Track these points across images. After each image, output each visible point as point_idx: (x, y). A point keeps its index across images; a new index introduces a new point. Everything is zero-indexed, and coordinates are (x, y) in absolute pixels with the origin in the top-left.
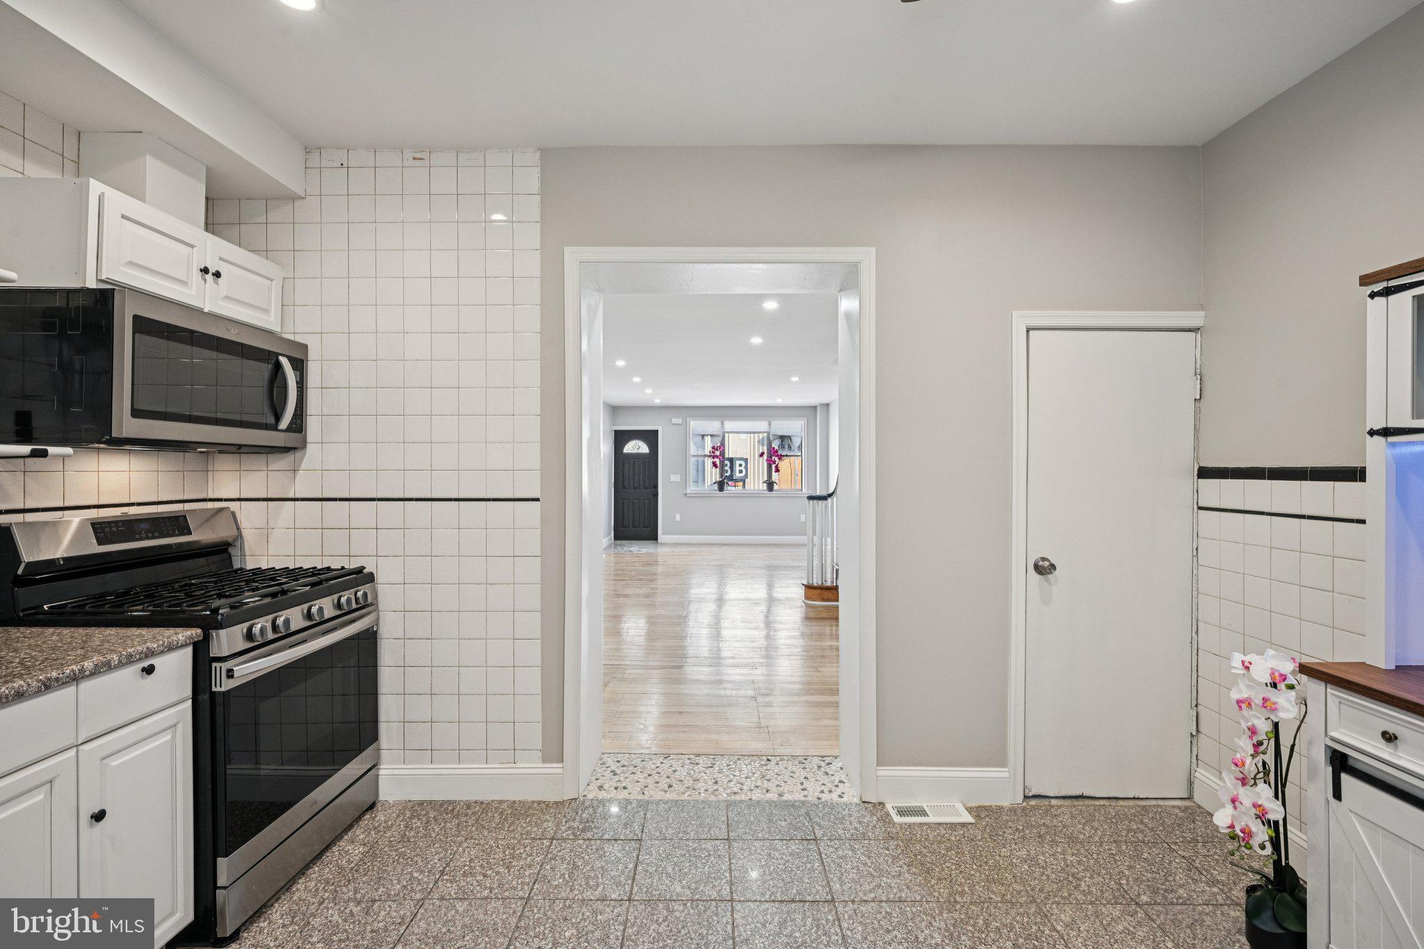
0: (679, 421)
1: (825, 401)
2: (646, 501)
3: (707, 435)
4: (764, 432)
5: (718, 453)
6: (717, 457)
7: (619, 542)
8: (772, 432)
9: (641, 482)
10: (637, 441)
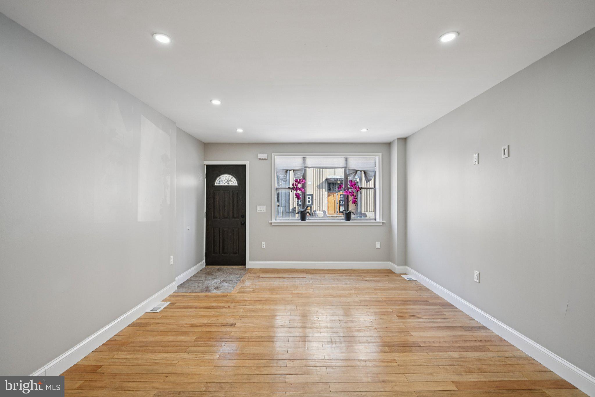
0: (265, 156)
1: (402, 135)
2: (235, 230)
3: (291, 170)
4: (342, 168)
5: (300, 186)
6: (300, 189)
7: (210, 267)
8: (348, 167)
9: (231, 213)
10: (227, 175)
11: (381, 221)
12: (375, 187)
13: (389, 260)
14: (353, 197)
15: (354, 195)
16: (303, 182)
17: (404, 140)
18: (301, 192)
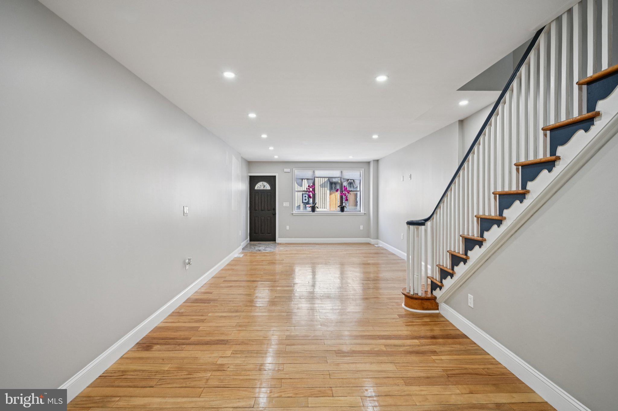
0: (288, 170)
1: (376, 158)
2: (269, 218)
3: (305, 179)
4: (339, 177)
5: (311, 189)
7: (252, 242)
8: (343, 177)
9: (266, 207)
10: (263, 182)
11: (364, 212)
12: (360, 190)
13: (368, 237)
14: (345, 197)
15: (346, 195)
16: (313, 187)
17: (377, 161)
18: (312, 193)
